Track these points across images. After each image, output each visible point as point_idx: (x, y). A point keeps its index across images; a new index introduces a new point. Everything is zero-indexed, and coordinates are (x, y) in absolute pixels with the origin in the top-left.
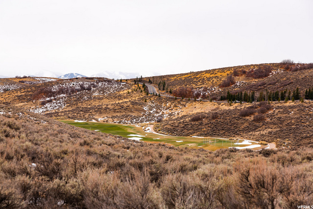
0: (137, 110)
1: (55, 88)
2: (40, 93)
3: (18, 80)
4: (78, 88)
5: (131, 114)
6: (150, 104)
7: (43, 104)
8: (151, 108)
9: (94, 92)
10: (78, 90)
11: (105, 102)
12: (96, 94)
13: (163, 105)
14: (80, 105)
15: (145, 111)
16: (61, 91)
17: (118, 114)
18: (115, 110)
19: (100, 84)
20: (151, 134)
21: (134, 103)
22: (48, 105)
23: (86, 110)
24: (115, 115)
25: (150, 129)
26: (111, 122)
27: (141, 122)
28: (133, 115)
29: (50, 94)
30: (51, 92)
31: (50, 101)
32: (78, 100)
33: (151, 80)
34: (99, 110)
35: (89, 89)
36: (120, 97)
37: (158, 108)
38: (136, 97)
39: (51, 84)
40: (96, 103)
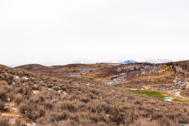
0: (169, 82)
1: (119, 70)
2: (110, 72)
3: (97, 65)
4: (133, 69)
5: (165, 85)
6: (177, 78)
7: (112, 79)
8: (178, 81)
9: (142, 71)
10: (133, 71)
11: (149, 77)
12: (144, 73)
13: (186, 79)
14: (134, 79)
15: (174, 83)
16: (123, 71)
17: (158, 85)
18: (155, 83)
19: (146, 67)
20: (178, 97)
21: (167, 78)
22: (115, 80)
23: (138, 83)
24: (155, 85)
25: (178, 94)
26: (153, 90)
27: (172, 89)
28: (167, 85)
29: (116, 73)
30: (116, 72)
31: (116, 77)
32: (133, 76)
33: (177, 64)
34: (146, 83)
35: (139, 70)
36: (158, 74)
37: (183, 81)
38: (168, 74)
39: (117, 67)
40: (144, 78)
